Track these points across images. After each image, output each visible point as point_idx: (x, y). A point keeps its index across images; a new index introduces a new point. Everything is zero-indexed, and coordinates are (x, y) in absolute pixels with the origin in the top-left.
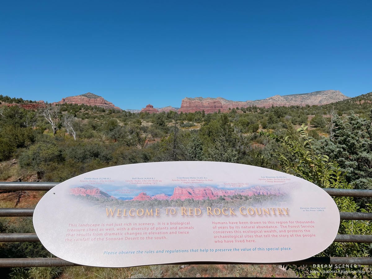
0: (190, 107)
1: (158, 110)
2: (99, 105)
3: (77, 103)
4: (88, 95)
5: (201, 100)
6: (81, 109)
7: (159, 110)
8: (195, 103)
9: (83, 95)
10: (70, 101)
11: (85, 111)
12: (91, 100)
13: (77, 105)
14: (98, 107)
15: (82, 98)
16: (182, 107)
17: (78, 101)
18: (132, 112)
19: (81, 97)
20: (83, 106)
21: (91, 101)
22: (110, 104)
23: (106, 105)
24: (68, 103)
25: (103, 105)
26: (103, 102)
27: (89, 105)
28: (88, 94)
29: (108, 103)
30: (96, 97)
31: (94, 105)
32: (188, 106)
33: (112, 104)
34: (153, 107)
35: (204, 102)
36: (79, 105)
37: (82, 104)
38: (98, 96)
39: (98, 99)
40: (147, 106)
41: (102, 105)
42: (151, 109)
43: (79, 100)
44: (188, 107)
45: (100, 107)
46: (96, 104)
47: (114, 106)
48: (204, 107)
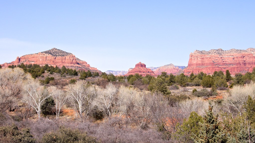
0: (203, 64)
1: (153, 70)
2: (67, 65)
5: (221, 54)
7: (155, 70)
8: (210, 58)
9: (46, 52)
10: (27, 61)
11: (49, 75)
12: (57, 58)
15: (45, 56)
16: (189, 65)
17: (39, 61)
19: (43, 56)
21: (57, 60)
22: (83, 63)
23: (78, 65)
24: (25, 63)
26: (74, 61)
27: (54, 66)
28: (53, 50)
29: (81, 62)
30: (63, 54)
31: (62, 66)
32: (200, 62)
33: (86, 63)
34: (145, 66)
35: (225, 56)
37: (46, 64)
38: (67, 53)
39: (67, 57)
40: (137, 65)
41: (72, 65)
42: (142, 69)
43: (41, 60)
44: (199, 64)
46: (65, 65)
47: (89, 66)
48: (226, 64)
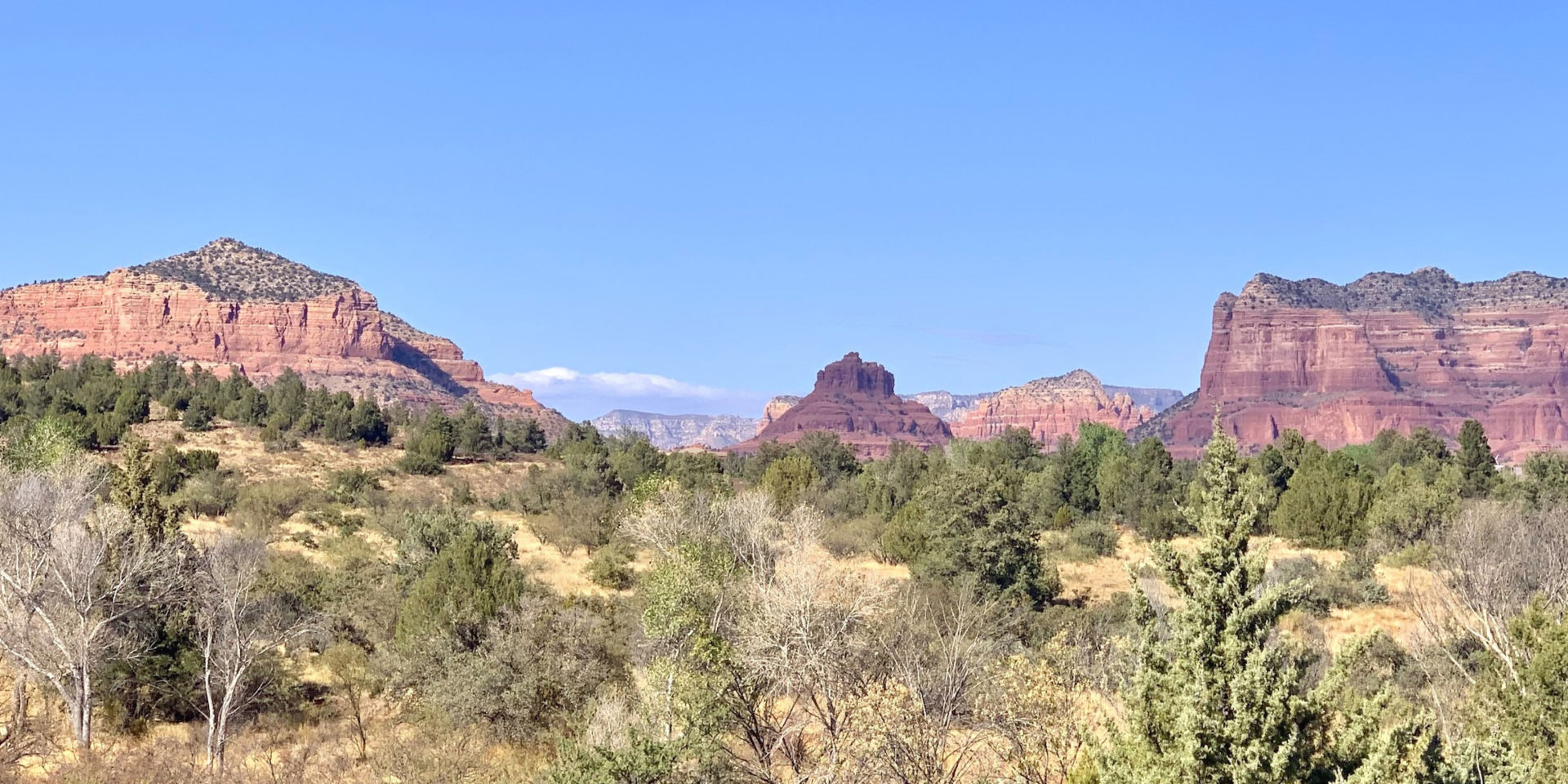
0: (1306, 380)
3: (103, 348)
4: (220, 262)
5: (1435, 309)
6: (141, 415)
7: (960, 415)
8: (1361, 335)
9: (167, 270)
10: (31, 330)
11: (180, 438)
12: (242, 313)
13: (110, 367)
14: (311, 385)
15: (157, 297)
16: (1211, 383)
17: (115, 330)
18: (663, 445)
19: (144, 293)
20: (165, 387)
21: (242, 330)
23: (394, 368)
24: (12, 348)
25: (368, 369)
26: (367, 335)
27: (223, 372)
28: (216, 253)
29: (422, 345)
30: (293, 285)
31: (276, 373)
32: (1288, 365)
33: (458, 353)
34: (889, 380)
35: (1468, 325)
36: (121, 366)
37: (159, 357)
38: (319, 278)
39: (319, 309)
40: (829, 377)
41: (354, 363)
42: (868, 404)
44: (1283, 377)
45: (336, 387)
46: (300, 364)
